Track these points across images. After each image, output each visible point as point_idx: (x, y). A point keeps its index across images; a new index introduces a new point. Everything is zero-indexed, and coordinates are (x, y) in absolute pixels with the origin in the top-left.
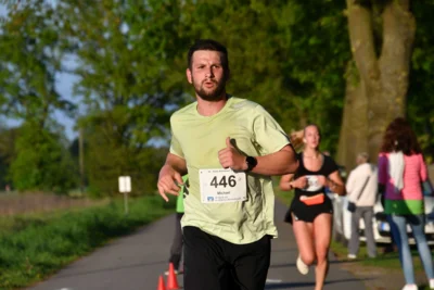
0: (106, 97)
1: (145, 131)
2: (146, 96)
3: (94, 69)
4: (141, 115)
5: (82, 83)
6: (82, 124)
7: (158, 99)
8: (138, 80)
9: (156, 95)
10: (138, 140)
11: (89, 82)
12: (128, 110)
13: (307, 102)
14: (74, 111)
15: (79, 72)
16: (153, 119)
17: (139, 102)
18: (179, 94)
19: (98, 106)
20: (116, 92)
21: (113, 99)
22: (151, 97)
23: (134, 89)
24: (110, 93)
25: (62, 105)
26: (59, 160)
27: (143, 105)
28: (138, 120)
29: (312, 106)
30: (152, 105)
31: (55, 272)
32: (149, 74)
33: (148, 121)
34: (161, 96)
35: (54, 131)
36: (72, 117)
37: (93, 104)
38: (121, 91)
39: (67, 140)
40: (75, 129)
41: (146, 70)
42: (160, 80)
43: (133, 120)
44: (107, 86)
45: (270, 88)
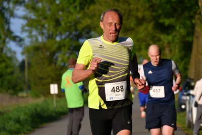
0: (42, 34)
1: (67, 55)
2: (67, 33)
3: (35, 15)
4: (64, 46)
5: (27, 25)
6: (26, 51)
7: (75, 35)
8: (63, 24)
9: (74, 33)
10: (63, 61)
11: (32, 24)
12: (56, 42)
13: (170, 38)
14: (22, 42)
15: (25, 18)
16: (72, 48)
17: (63, 37)
18: (88, 32)
19: (37, 40)
20: (49, 30)
21: (47, 35)
22: (70, 34)
23: (60, 29)
24: (45, 31)
25: (15, 38)
26: (12, 73)
27: (65, 38)
28: (63, 48)
29: (173, 40)
30: (71, 39)
32: (70, 19)
33: (69, 49)
34: (77, 33)
35: (9, 55)
36: (21, 46)
37: (34, 38)
38: (52, 29)
39: (17, 60)
40: (23, 53)
41: (68, 17)
42: (77, 23)
43: (59, 49)
44: (43, 26)
45: (146, 29)
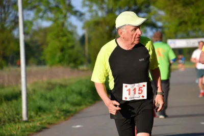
0: (102, 8)
2: (127, 8)
6: (87, 25)
9: (133, 7)
14: (83, 17)
18: (148, 6)
19: (97, 14)
20: (108, 5)
21: (106, 10)
22: (130, 8)
23: (119, 3)
24: (105, 6)
25: (75, 13)
26: (73, 47)
31: (72, 116)
35: (70, 29)
36: (81, 20)
37: (94, 13)
38: (111, 4)
39: (78, 35)
40: (83, 28)
